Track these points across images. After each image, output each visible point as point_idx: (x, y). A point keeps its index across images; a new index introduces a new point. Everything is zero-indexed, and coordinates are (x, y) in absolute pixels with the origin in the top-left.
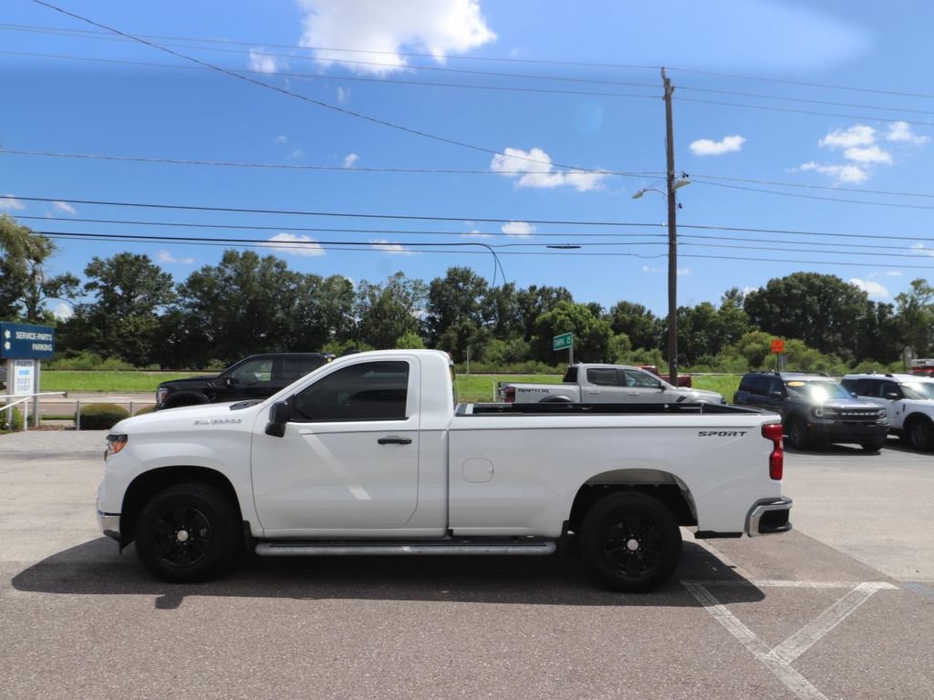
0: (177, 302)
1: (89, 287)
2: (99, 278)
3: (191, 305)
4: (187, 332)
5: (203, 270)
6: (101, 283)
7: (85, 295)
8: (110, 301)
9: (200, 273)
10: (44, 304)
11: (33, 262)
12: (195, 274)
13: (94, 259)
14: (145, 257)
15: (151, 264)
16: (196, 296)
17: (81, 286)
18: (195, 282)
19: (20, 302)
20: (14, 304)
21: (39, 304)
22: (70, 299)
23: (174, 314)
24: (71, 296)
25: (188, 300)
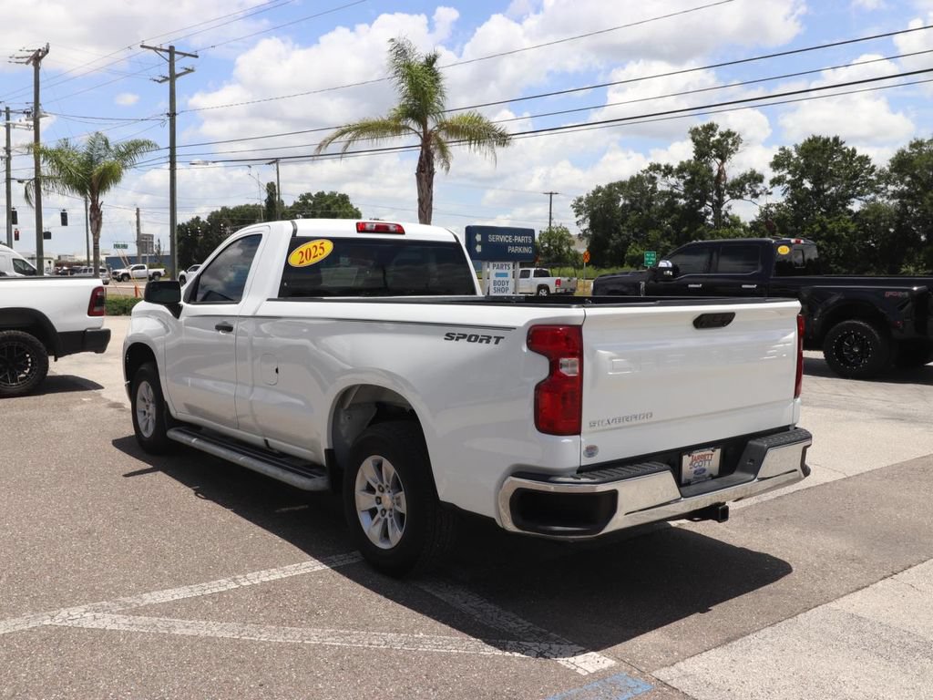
0: (877, 192)
1: (775, 182)
2: (786, 171)
3: (895, 195)
4: (892, 230)
5: (912, 146)
6: (789, 177)
7: (770, 193)
8: (798, 198)
9: (908, 151)
10: (729, 207)
11: (719, 161)
12: (901, 154)
13: (781, 149)
14: (836, 139)
15: (843, 146)
16: (902, 182)
17: (766, 183)
18: (902, 164)
19: (708, 206)
20: (703, 210)
21: (724, 208)
22: (754, 200)
23: (875, 209)
24: (756, 196)
25: (891, 188)
